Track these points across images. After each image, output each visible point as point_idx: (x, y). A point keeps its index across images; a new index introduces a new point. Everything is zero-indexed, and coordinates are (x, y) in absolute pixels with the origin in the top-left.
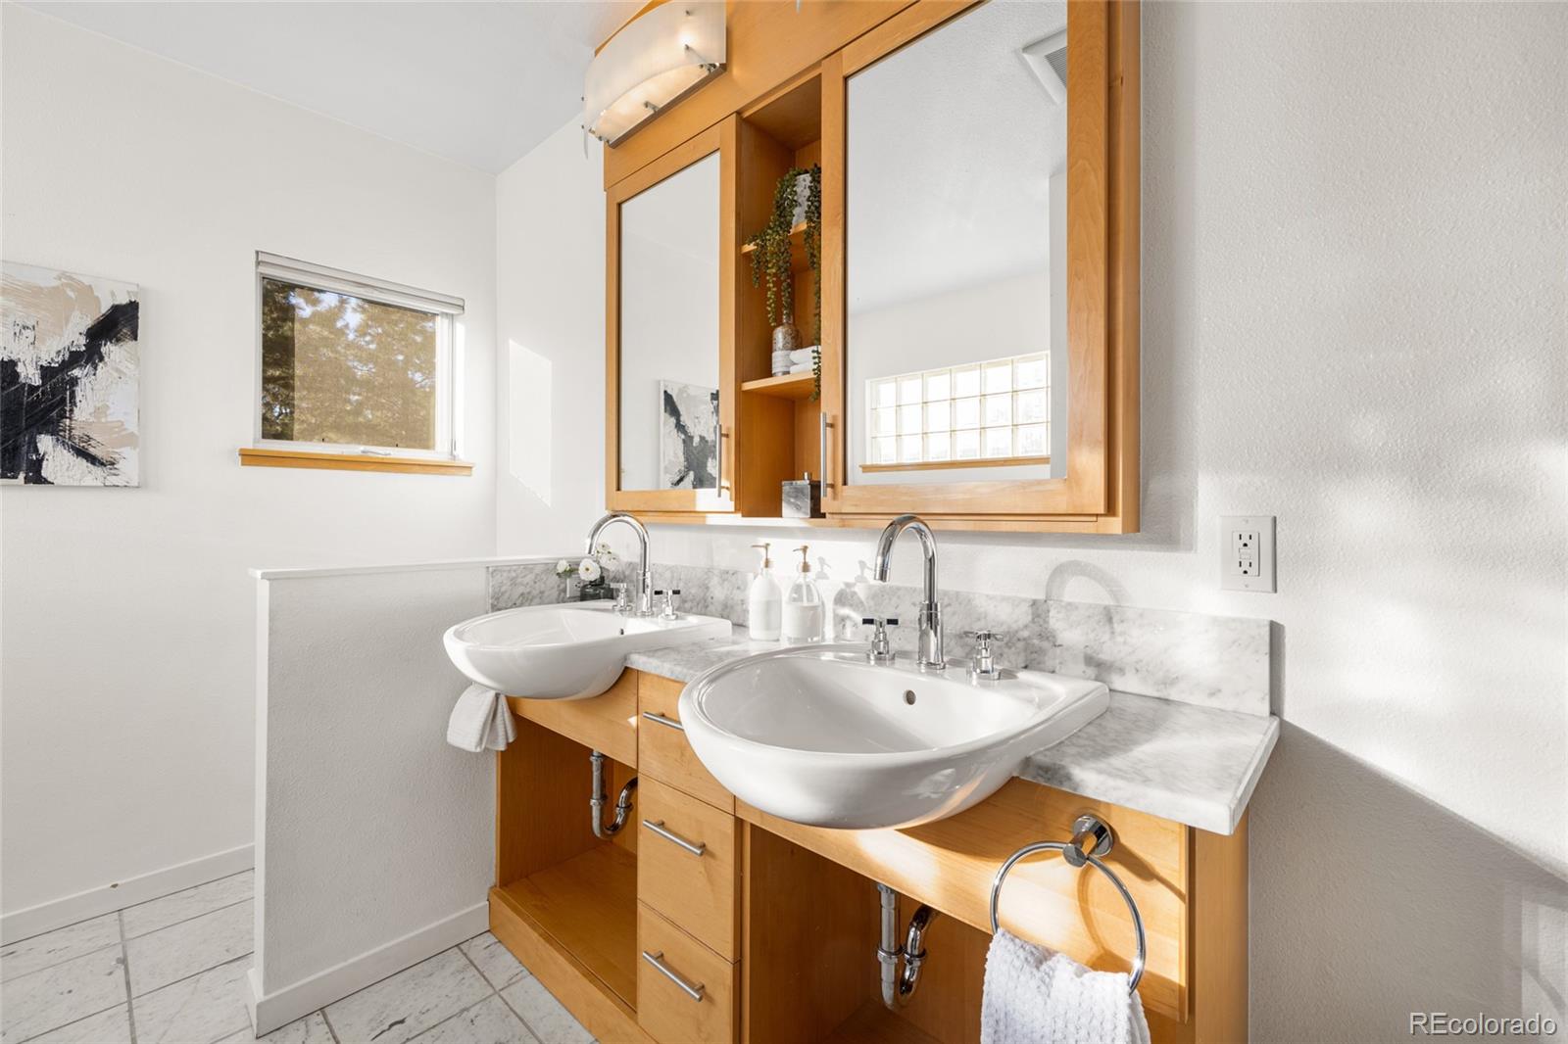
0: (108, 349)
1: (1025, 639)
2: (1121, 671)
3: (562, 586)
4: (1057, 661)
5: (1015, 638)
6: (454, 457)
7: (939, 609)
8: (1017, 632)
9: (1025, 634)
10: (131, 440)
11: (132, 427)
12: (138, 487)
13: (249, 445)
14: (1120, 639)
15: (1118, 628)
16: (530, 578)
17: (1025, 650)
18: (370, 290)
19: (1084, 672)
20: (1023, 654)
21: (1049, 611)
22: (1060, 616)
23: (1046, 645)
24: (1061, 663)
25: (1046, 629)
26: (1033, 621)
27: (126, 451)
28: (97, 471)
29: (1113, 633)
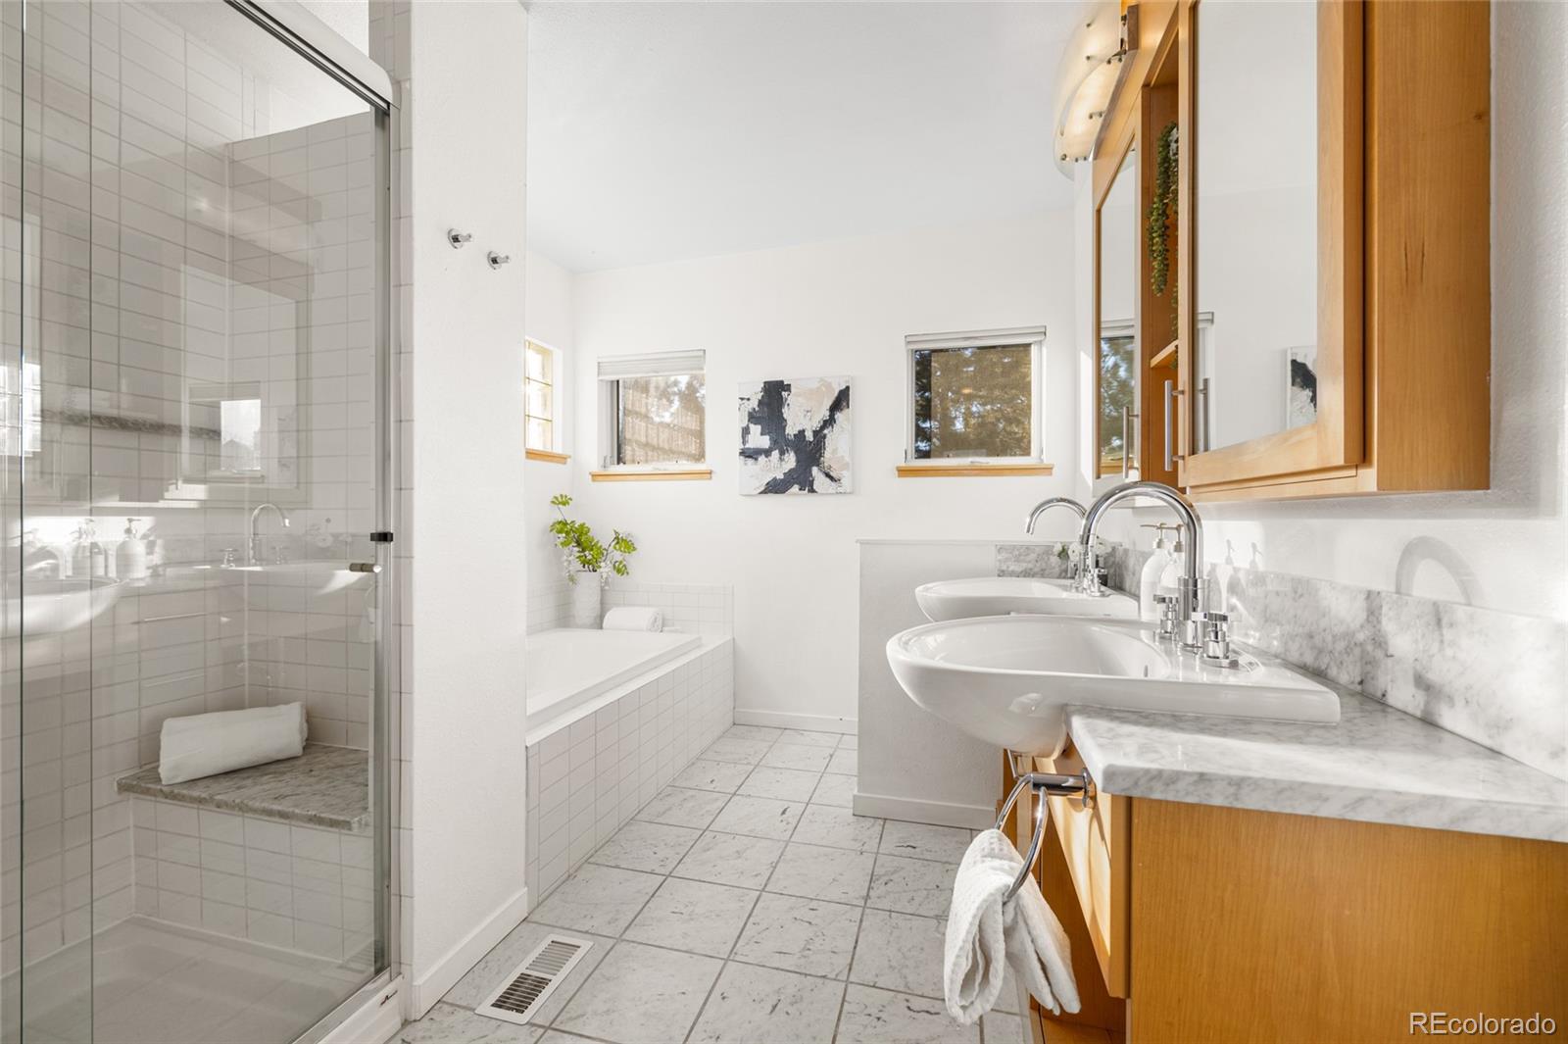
0: (838, 416)
1: (1361, 644)
2: (1451, 700)
3: (1064, 567)
4: (1389, 677)
5: (1353, 643)
6: (1042, 460)
7: (1199, 586)
8: (1354, 633)
9: (1361, 637)
10: (846, 466)
11: (847, 459)
12: (850, 493)
13: (902, 464)
14: (1449, 652)
15: (1448, 634)
16: (1033, 556)
17: (1362, 658)
18: (972, 340)
19: (1414, 696)
20: (1359, 664)
21: (1381, 606)
22: (1391, 614)
23: (1379, 654)
24: (1392, 681)
25: (1379, 631)
26: (1368, 621)
27: (844, 473)
28: (833, 484)
29: (1442, 642)
